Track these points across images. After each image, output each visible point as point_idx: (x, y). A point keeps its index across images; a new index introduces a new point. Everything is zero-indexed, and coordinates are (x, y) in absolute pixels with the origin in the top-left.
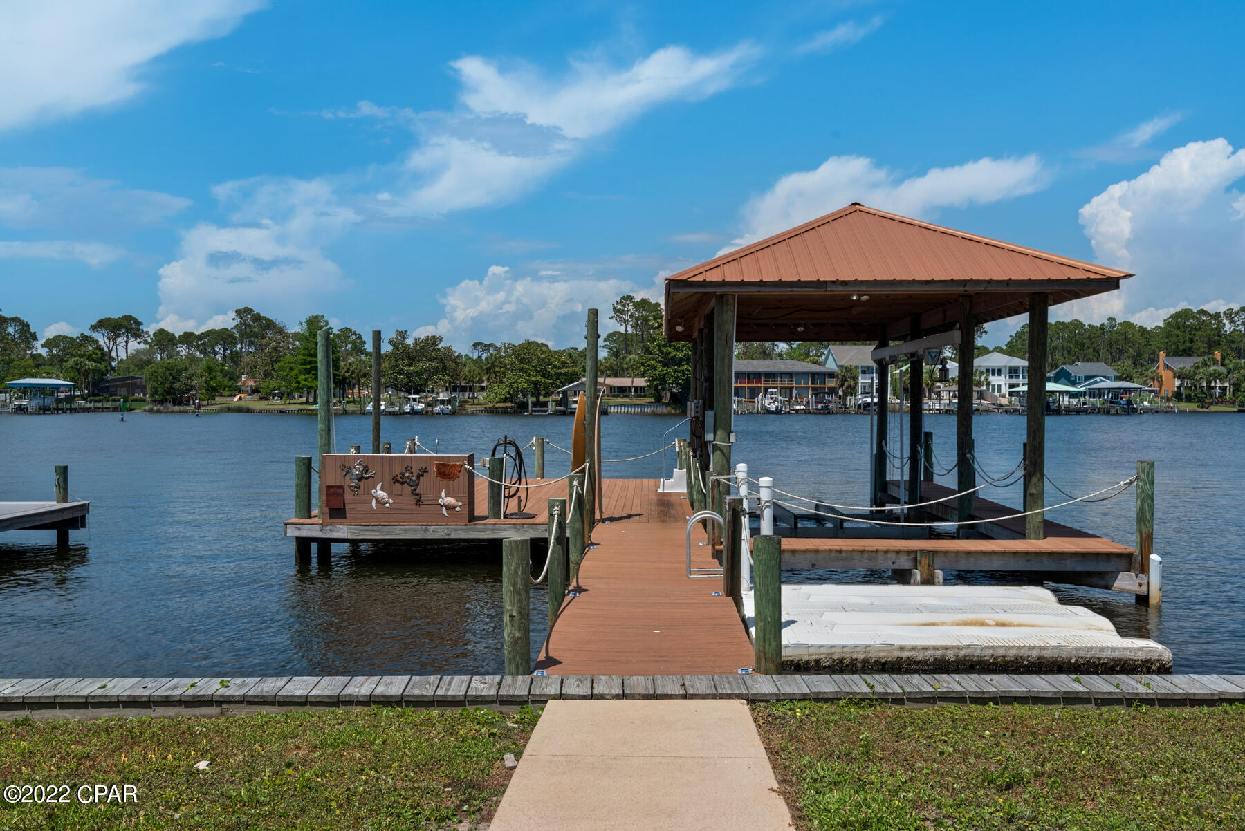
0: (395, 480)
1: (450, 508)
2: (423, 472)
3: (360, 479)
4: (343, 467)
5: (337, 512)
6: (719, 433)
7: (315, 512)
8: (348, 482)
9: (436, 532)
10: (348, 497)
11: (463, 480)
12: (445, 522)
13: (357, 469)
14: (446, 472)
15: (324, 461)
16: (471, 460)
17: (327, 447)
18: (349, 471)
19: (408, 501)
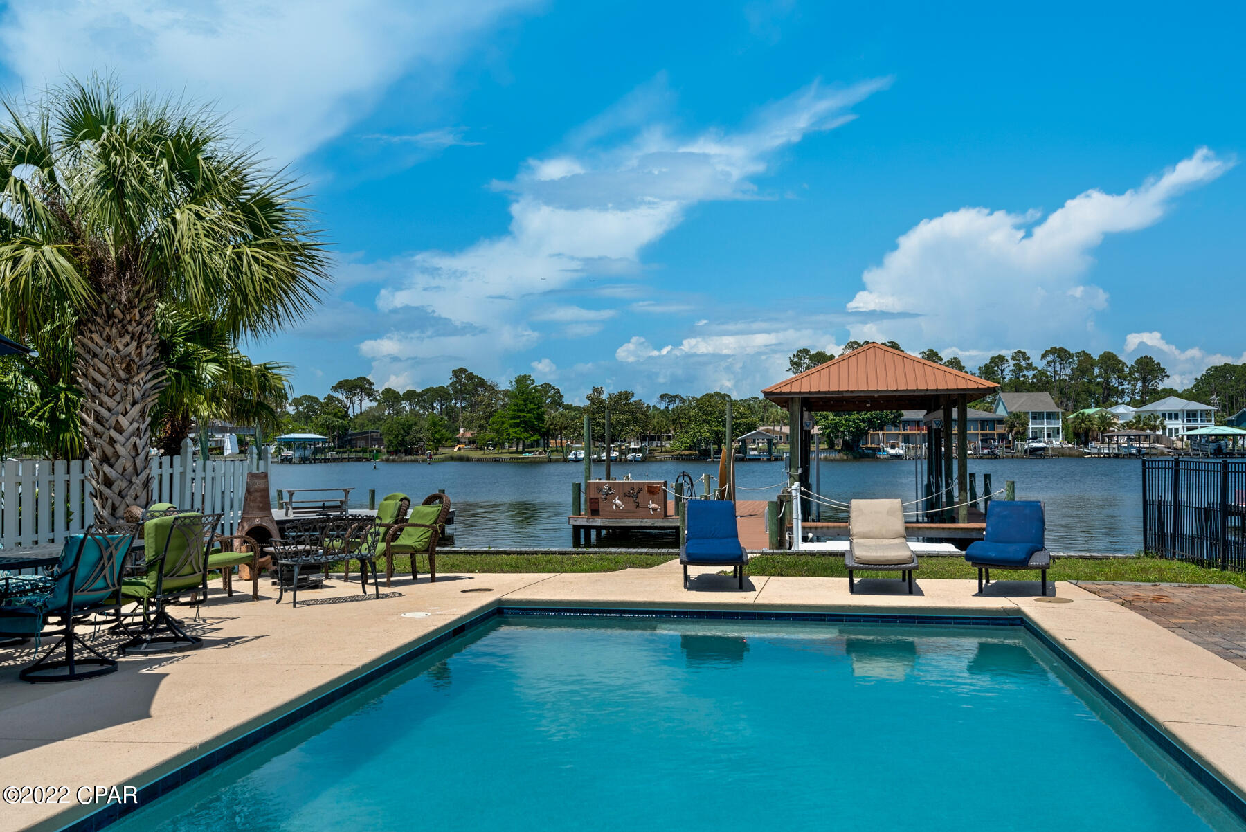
0: (625, 495)
1: (654, 510)
2: (640, 490)
3: (607, 494)
4: (598, 488)
5: (595, 512)
6: (792, 469)
7: (583, 513)
8: (600, 496)
9: (647, 522)
10: (601, 503)
11: (661, 495)
12: (652, 517)
13: (606, 489)
14: (652, 490)
15: (588, 485)
16: (665, 484)
17: (588, 477)
18: (601, 490)
19: (632, 506)
